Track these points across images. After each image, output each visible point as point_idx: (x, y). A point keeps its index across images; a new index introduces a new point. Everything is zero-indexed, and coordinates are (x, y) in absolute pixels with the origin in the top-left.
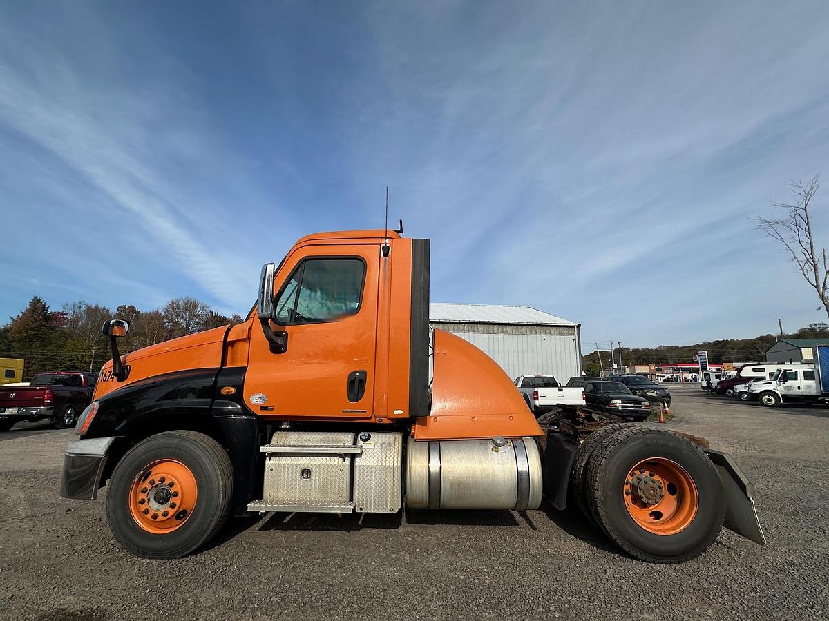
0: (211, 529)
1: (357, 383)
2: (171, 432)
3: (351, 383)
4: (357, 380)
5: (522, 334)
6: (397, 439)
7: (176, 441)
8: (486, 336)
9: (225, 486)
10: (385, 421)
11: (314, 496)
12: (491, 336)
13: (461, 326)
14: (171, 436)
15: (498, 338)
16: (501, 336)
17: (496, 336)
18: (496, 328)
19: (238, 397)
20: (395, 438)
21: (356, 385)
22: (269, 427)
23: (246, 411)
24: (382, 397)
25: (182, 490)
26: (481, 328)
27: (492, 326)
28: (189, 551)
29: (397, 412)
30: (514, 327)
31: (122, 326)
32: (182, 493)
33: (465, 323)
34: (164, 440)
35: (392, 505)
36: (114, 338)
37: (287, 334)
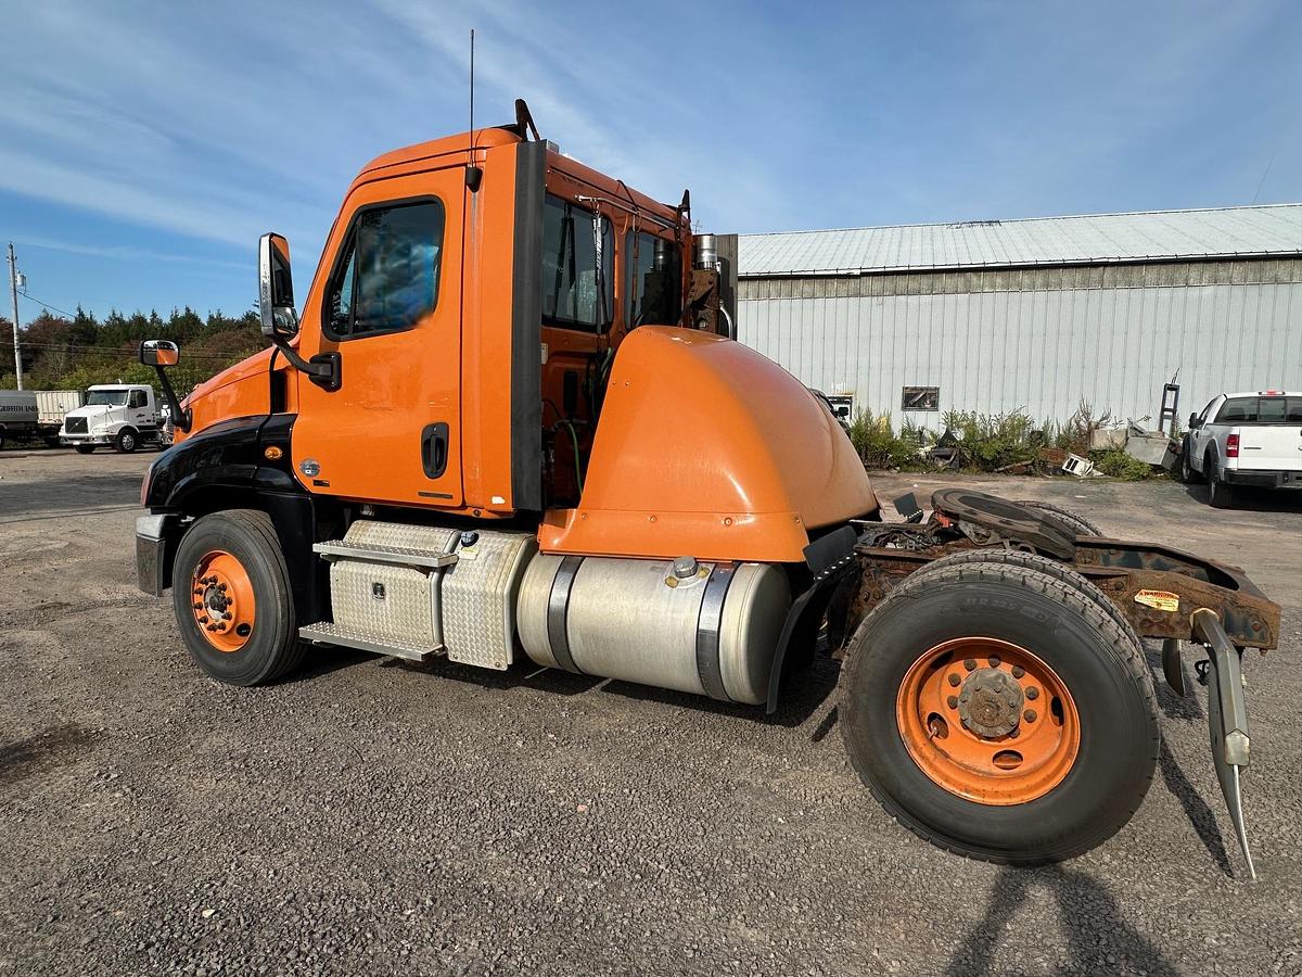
0: (273, 655)
1: (433, 444)
2: (223, 513)
3: (426, 444)
4: (433, 440)
5: (1277, 281)
6: (516, 546)
7: (226, 526)
8: (1165, 293)
9: (284, 598)
10: (484, 515)
11: (390, 627)
12: (1180, 292)
13: (1095, 273)
14: (222, 518)
15: (1200, 298)
16: (1209, 291)
17: (1193, 293)
18: (1194, 271)
19: (285, 464)
20: (513, 545)
21: (435, 449)
22: (347, 513)
23: (297, 487)
24: (475, 473)
25: (236, 596)
26: (1151, 274)
27: (1184, 268)
28: (256, 680)
29: (497, 500)
30: (1254, 265)
31: (168, 348)
32: (237, 600)
33: (1106, 265)
34: (213, 524)
35: (498, 658)
36: (160, 368)
37: (339, 357)
